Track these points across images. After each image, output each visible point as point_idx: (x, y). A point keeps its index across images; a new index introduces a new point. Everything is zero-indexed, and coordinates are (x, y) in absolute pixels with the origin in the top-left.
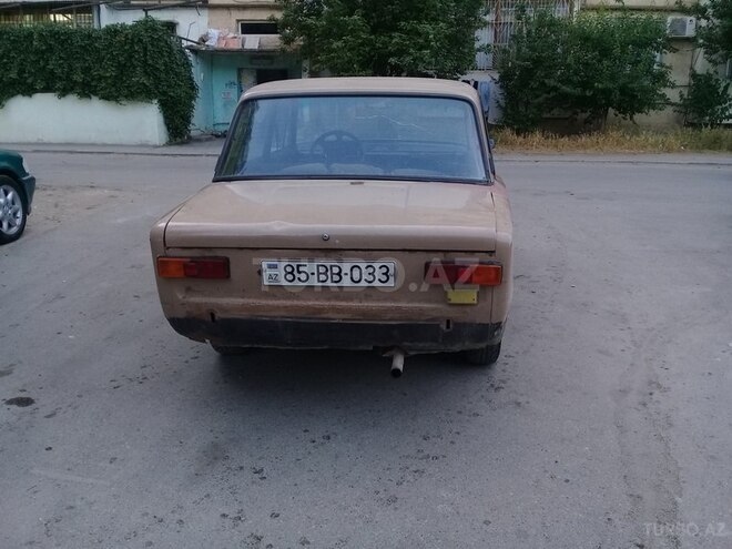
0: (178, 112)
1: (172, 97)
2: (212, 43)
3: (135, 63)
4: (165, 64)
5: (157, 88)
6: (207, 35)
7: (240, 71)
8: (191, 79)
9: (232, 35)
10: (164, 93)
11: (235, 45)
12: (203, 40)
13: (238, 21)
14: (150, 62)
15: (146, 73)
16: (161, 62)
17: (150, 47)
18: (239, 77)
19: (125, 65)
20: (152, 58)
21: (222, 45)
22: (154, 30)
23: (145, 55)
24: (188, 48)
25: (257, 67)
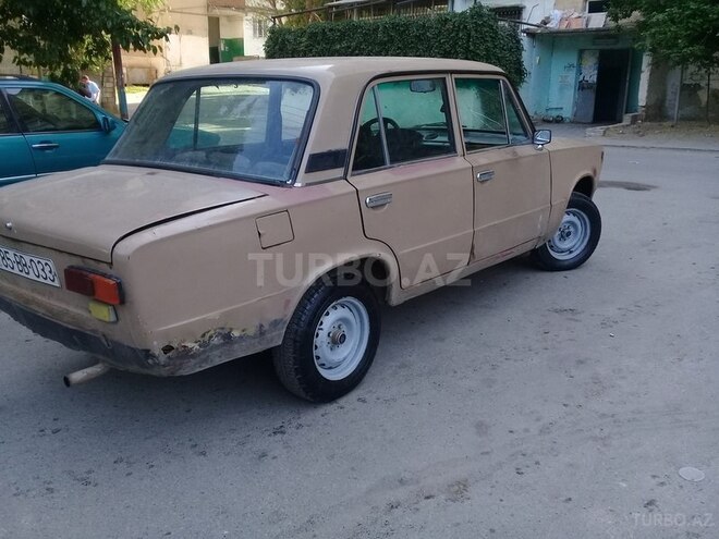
2: (552, 25)
4: (487, 50)
6: (548, 18)
7: (581, 53)
8: (520, 63)
9: (576, 15)
11: (577, 25)
12: (545, 22)
17: (473, 33)
18: (580, 58)
20: (474, 44)
21: (563, 27)
22: (481, 16)
23: (468, 41)
24: (524, 31)
25: (601, 47)
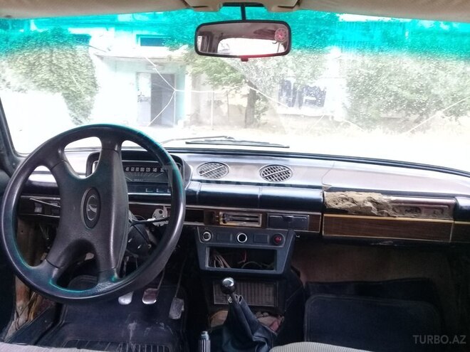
0: (78, 104)
1: (73, 92)
3: (42, 62)
4: (68, 64)
5: (60, 83)
7: (137, 74)
10: (67, 88)
13: (138, 36)
14: (55, 62)
15: (51, 71)
16: (65, 62)
19: (34, 64)
20: (57, 59)
22: (61, 36)
23: (51, 56)
25: (151, 71)
